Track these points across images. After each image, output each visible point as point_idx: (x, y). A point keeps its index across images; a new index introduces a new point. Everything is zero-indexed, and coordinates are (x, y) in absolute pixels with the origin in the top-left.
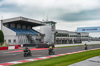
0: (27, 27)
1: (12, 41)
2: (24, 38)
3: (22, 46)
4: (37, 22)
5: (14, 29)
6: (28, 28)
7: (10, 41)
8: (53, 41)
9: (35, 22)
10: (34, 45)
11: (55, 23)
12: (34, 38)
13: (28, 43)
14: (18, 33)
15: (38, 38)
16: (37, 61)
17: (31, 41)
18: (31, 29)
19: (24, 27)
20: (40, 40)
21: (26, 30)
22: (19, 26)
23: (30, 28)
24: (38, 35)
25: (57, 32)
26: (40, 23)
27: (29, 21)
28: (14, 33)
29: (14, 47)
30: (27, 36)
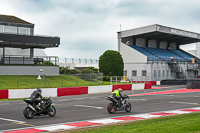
0: (169, 46)
1: (139, 74)
2: (163, 67)
3: (158, 83)
4: (190, 35)
5: (143, 50)
6: (171, 48)
7: (134, 73)
9: (186, 35)
10: (184, 82)
12: (183, 67)
13: (170, 78)
14: (151, 56)
15: (191, 67)
16: (189, 115)
17: (178, 73)
18: (178, 48)
19: (163, 45)
20: (196, 72)
21: (168, 50)
22: (152, 44)
23: (175, 47)
24: (190, 62)
26: (195, 37)
27: (173, 32)
28: (143, 58)
29: (143, 85)
30: (169, 64)
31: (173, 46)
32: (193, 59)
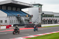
0: (17, 9)
2: (14, 19)
3: (12, 26)
4: (26, 5)
5: (5, 11)
6: (17, 10)
8: (40, 21)
10: (23, 25)
11: (41, 5)
12: (23, 19)
14: (9, 14)
15: (26, 18)
19: (14, 9)
20: (28, 21)
21: (16, 11)
22: (9, 9)
24: (26, 16)
25: (43, 13)
26: (28, 5)
27: (18, 3)
28: (5, 15)
30: (17, 17)
31: (18, 9)
32: (27, 15)
